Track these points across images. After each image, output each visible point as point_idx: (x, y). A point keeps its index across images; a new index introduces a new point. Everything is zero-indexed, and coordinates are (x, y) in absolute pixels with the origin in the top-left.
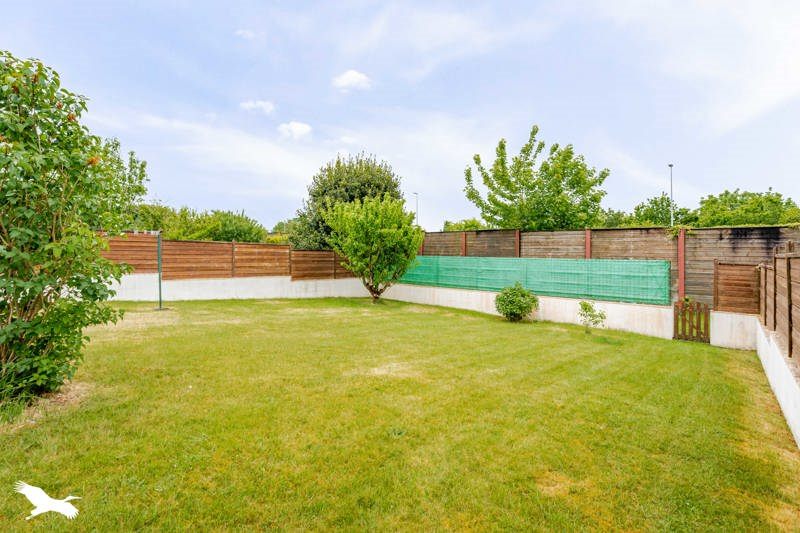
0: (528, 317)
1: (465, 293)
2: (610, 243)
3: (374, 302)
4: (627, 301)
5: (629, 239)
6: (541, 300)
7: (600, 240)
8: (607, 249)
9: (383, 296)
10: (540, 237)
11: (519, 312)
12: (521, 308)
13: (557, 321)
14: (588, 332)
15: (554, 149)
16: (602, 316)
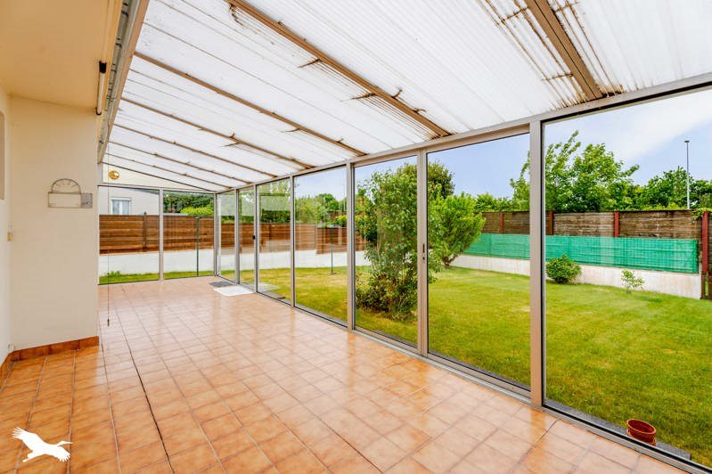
0: (573, 281)
1: (514, 262)
2: (638, 222)
3: (446, 268)
4: (658, 269)
5: (655, 219)
6: (583, 268)
7: (628, 220)
8: (635, 227)
9: (452, 264)
10: (572, 217)
11: (567, 277)
12: (569, 274)
13: (596, 284)
14: (629, 292)
15: (589, 148)
16: (641, 281)
